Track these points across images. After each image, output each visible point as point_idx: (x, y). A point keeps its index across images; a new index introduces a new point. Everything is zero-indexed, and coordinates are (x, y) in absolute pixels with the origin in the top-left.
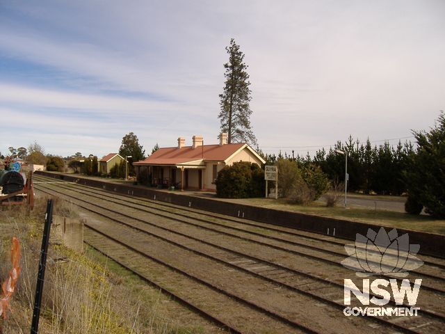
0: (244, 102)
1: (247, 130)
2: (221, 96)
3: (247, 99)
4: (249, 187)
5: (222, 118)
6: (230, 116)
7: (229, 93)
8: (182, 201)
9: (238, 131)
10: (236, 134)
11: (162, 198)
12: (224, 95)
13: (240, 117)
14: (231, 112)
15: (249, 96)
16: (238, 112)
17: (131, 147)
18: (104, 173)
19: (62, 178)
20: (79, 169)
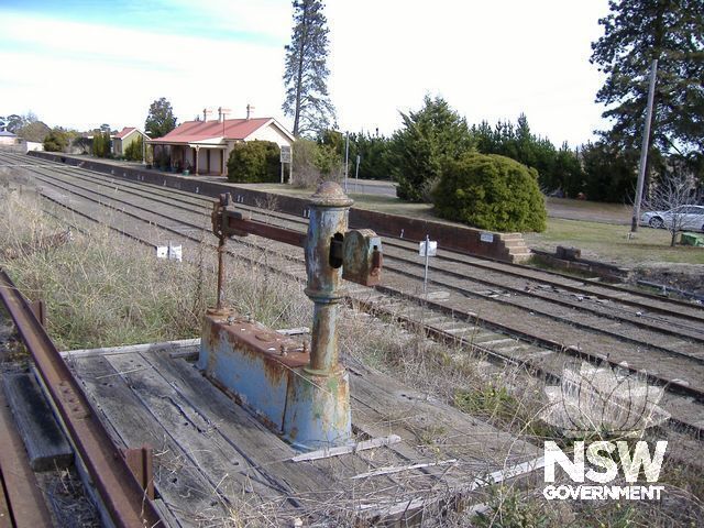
0: (321, 58)
1: (324, 97)
2: (287, 47)
3: (323, 52)
4: (261, 170)
5: (286, 80)
6: (300, 76)
7: (299, 44)
8: (189, 187)
9: (311, 99)
10: (307, 102)
11: (171, 183)
12: (291, 46)
13: (314, 78)
14: (301, 72)
15: (326, 48)
16: (311, 72)
17: (161, 119)
18: (118, 153)
19: (64, 160)
20: (87, 148)
